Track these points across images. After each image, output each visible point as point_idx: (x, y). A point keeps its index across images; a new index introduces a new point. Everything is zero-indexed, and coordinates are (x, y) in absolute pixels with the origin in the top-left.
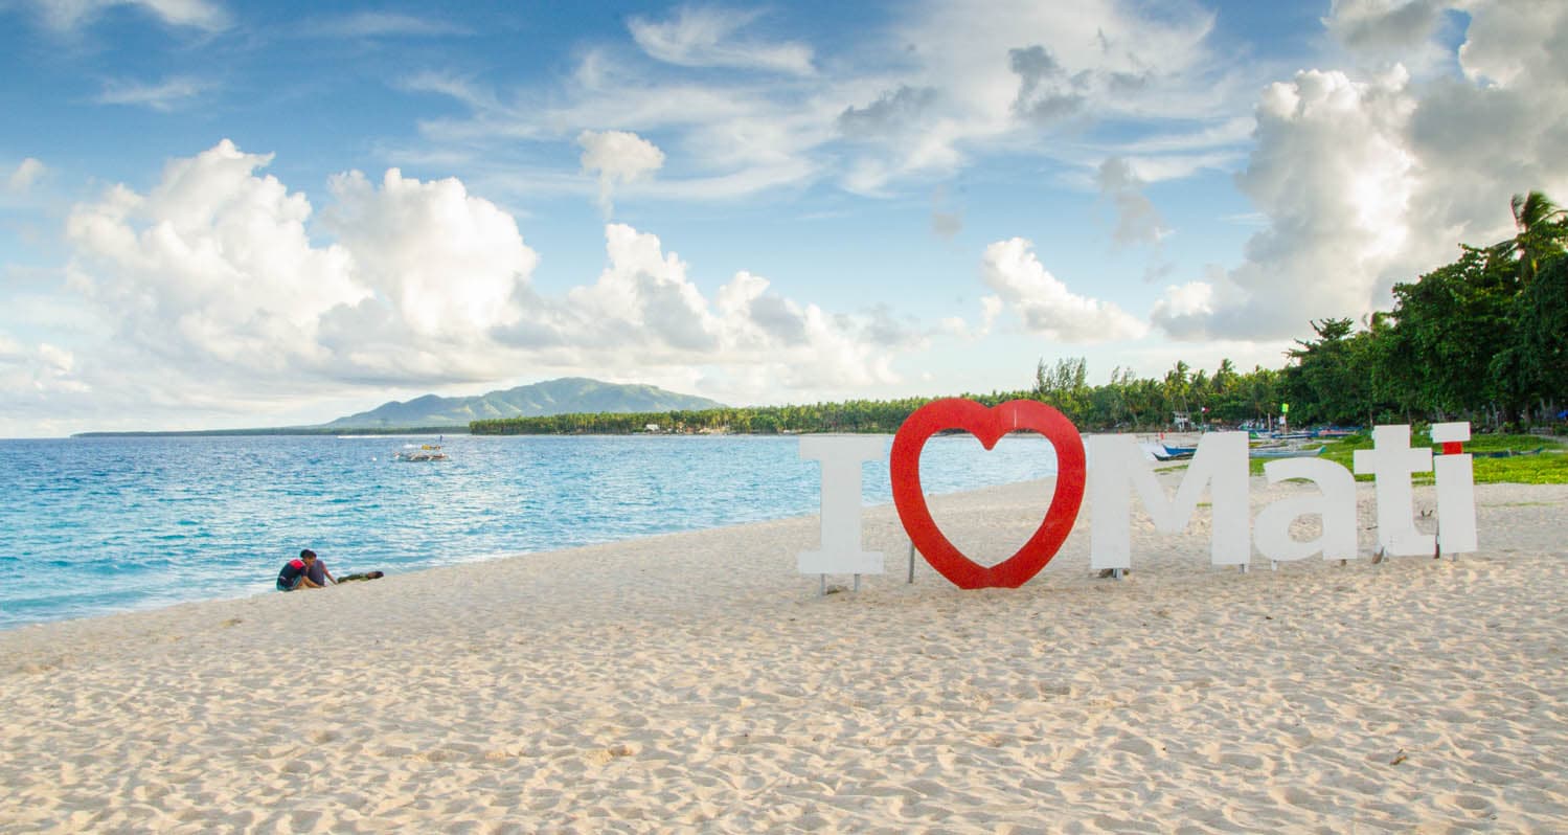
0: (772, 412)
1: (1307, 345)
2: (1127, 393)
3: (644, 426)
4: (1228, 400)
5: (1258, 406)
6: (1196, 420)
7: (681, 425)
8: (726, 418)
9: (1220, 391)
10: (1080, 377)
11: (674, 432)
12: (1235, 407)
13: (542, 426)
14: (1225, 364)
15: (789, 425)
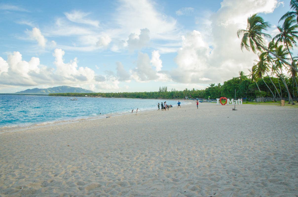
0: (109, 94)
1: (208, 87)
2: (177, 93)
3: (85, 96)
4: (195, 95)
5: (199, 96)
6: (189, 98)
7: (92, 95)
8: (101, 94)
9: (193, 93)
10: (166, 90)
11: (90, 97)
12: (196, 96)
13: (64, 95)
14: (194, 89)
15: (113, 96)
